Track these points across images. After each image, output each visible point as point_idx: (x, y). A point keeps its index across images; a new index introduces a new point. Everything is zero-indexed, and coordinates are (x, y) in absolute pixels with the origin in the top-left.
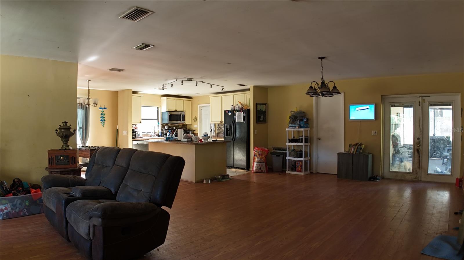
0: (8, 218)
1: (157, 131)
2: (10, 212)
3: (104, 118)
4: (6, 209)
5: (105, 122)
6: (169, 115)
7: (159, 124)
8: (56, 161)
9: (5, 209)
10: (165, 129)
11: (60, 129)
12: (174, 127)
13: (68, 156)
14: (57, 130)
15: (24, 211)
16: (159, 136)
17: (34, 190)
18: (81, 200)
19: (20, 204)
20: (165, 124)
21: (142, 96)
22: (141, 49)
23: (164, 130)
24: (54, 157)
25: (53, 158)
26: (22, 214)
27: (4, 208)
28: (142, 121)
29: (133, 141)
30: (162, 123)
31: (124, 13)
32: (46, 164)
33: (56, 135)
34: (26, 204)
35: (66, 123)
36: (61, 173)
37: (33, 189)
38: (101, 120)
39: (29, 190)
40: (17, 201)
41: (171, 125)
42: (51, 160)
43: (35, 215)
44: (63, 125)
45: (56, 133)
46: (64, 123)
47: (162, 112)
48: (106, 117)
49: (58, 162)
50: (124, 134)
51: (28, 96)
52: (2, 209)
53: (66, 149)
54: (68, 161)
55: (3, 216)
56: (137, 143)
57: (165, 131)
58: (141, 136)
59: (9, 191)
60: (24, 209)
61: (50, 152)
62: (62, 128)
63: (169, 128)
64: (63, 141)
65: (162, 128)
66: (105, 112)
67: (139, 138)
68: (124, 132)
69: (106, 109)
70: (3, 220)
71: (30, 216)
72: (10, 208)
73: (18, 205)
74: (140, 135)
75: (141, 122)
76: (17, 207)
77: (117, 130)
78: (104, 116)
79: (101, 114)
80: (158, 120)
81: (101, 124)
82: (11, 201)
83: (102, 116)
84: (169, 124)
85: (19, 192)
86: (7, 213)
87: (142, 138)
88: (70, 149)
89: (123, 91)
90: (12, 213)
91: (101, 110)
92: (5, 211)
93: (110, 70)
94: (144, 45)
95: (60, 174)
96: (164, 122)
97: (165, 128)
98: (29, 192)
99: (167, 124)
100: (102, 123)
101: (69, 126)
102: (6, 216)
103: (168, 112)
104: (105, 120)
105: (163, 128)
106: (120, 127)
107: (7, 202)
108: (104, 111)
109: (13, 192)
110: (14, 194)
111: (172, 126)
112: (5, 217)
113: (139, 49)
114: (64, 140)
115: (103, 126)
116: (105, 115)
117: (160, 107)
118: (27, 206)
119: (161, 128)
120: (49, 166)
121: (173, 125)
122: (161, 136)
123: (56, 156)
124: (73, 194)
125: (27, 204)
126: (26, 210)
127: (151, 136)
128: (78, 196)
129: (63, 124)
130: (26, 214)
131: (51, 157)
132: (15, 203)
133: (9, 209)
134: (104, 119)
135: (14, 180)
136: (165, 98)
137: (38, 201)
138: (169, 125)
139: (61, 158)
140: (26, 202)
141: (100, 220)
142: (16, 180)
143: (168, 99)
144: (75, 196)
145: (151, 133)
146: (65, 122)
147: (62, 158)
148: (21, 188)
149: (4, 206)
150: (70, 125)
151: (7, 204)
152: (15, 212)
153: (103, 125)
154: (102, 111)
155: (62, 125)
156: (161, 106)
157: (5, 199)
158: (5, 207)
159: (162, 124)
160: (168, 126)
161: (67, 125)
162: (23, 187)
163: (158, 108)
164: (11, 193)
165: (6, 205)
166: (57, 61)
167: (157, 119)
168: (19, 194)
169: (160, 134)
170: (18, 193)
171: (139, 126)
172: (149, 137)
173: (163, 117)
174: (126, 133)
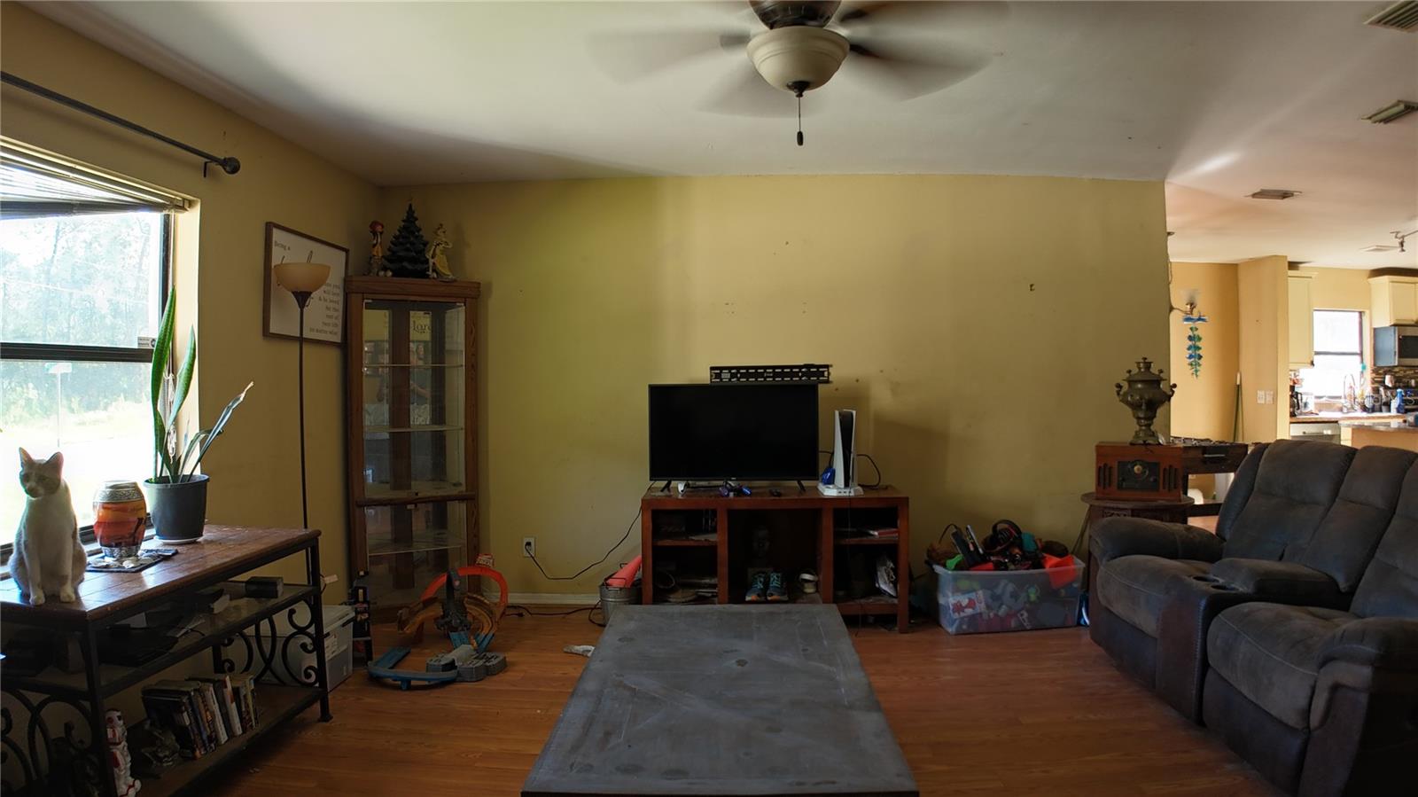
0: (972, 631)
1: (1358, 392)
2: (981, 614)
3: (1199, 348)
4: (971, 604)
5: (1201, 362)
6: (1399, 339)
7: (1364, 368)
8: (1118, 477)
9: (968, 606)
10: (1386, 388)
11: (1131, 382)
12: (1411, 378)
13: (1157, 464)
14: (1119, 386)
15: (1022, 615)
16: (1365, 409)
17: (1055, 560)
18: (1263, 603)
19: (1014, 596)
20: (1382, 367)
21: (1314, 274)
22: (1387, 120)
23: (1382, 389)
24: (1115, 465)
25: (1111, 468)
26: (1013, 624)
27: (965, 602)
28: (1317, 359)
29: (1292, 425)
30: (1375, 365)
31: (1384, 9)
32: (1089, 483)
33: (1117, 399)
34: (1029, 597)
35: (1148, 365)
36: (1135, 513)
37: (1050, 556)
38: (1191, 357)
39: (1040, 556)
40: (1006, 585)
41: (1401, 374)
42: (1103, 474)
43: (1049, 632)
44: (1137, 370)
45: (1118, 394)
46: (1142, 365)
47: (1375, 329)
48: (1206, 348)
49: (1123, 480)
50: (1261, 401)
51: (1031, 286)
52: (961, 605)
53: (1145, 444)
54: (1155, 481)
55: (961, 624)
56: (1304, 433)
57: (1385, 392)
58: (1311, 407)
59: (983, 555)
60: (1022, 609)
61: (1103, 451)
62: (1136, 378)
63: (1395, 382)
64: (1139, 418)
65: (1374, 381)
66: (1203, 330)
67: (1306, 414)
68: (1261, 393)
69: (1203, 320)
70: (960, 637)
71: (1035, 633)
72: (983, 605)
73: (1007, 597)
74: (1309, 406)
75: (1312, 363)
76: (1002, 604)
77: (1239, 388)
78: (1198, 344)
79: (1190, 338)
80: (1361, 354)
81: (1190, 367)
82: (989, 585)
83: (1190, 343)
84: (1397, 370)
85: (1013, 561)
86: (972, 617)
87: (1317, 414)
88: (1160, 444)
89: (1256, 263)
90: (985, 617)
91: (1190, 324)
92: (969, 611)
93: (1254, 195)
94: (1402, 107)
95: (1133, 516)
96: (1381, 364)
97: (1384, 382)
98: (1038, 564)
99: (1389, 370)
100: (1191, 364)
101: (1157, 373)
102: (969, 626)
103: (1397, 328)
104: (1200, 357)
105: (1378, 383)
106: (1247, 377)
107: (976, 585)
108: (1197, 329)
109: (993, 558)
110: (999, 566)
111: (1404, 377)
112: (964, 627)
113: (1380, 121)
114: (1141, 415)
115: (1197, 376)
116: (1202, 341)
117: (1367, 312)
118: (1031, 603)
119: (1373, 383)
120: (1097, 489)
121: (1408, 372)
122: (1373, 410)
123: (1119, 462)
124: (1218, 581)
125: (1033, 597)
126: (1026, 615)
127: (1341, 410)
128: (1241, 587)
129: (1140, 368)
130: (1025, 624)
131: (1105, 465)
132: (999, 591)
133: (981, 607)
134: (1197, 352)
135: (995, 527)
136: (1385, 279)
137: (1063, 592)
138: (1396, 372)
139: (1136, 468)
140: (1029, 591)
141: (1367, 671)
142: (1000, 527)
143: (1393, 282)
144: (1233, 589)
145: (1340, 397)
146: (1145, 363)
147: (1138, 469)
148: (1017, 551)
149: (967, 595)
150: (1161, 371)
151: (974, 591)
152: (996, 615)
153: (1196, 371)
154: (1191, 329)
155: (1135, 371)
156: (1370, 309)
157: (969, 577)
158: (970, 600)
159: (1376, 371)
160: (1395, 377)
161: (1151, 370)
162: (1021, 547)
163: (1361, 313)
164: (990, 561)
165: (973, 596)
166: (1104, 180)
167: (1359, 352)
168: (1012, 567)
169: (1368, 405)
170: (1008, 564)
171: (1305, 374)
172: (1334, 411)
173: (1380, 346)
174: (1269, 399)
